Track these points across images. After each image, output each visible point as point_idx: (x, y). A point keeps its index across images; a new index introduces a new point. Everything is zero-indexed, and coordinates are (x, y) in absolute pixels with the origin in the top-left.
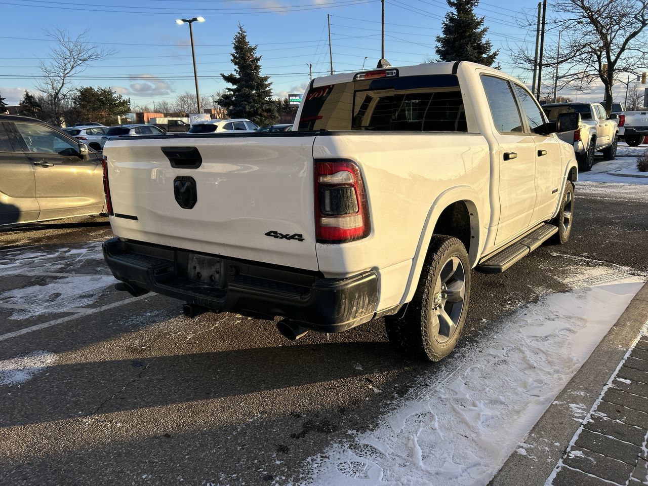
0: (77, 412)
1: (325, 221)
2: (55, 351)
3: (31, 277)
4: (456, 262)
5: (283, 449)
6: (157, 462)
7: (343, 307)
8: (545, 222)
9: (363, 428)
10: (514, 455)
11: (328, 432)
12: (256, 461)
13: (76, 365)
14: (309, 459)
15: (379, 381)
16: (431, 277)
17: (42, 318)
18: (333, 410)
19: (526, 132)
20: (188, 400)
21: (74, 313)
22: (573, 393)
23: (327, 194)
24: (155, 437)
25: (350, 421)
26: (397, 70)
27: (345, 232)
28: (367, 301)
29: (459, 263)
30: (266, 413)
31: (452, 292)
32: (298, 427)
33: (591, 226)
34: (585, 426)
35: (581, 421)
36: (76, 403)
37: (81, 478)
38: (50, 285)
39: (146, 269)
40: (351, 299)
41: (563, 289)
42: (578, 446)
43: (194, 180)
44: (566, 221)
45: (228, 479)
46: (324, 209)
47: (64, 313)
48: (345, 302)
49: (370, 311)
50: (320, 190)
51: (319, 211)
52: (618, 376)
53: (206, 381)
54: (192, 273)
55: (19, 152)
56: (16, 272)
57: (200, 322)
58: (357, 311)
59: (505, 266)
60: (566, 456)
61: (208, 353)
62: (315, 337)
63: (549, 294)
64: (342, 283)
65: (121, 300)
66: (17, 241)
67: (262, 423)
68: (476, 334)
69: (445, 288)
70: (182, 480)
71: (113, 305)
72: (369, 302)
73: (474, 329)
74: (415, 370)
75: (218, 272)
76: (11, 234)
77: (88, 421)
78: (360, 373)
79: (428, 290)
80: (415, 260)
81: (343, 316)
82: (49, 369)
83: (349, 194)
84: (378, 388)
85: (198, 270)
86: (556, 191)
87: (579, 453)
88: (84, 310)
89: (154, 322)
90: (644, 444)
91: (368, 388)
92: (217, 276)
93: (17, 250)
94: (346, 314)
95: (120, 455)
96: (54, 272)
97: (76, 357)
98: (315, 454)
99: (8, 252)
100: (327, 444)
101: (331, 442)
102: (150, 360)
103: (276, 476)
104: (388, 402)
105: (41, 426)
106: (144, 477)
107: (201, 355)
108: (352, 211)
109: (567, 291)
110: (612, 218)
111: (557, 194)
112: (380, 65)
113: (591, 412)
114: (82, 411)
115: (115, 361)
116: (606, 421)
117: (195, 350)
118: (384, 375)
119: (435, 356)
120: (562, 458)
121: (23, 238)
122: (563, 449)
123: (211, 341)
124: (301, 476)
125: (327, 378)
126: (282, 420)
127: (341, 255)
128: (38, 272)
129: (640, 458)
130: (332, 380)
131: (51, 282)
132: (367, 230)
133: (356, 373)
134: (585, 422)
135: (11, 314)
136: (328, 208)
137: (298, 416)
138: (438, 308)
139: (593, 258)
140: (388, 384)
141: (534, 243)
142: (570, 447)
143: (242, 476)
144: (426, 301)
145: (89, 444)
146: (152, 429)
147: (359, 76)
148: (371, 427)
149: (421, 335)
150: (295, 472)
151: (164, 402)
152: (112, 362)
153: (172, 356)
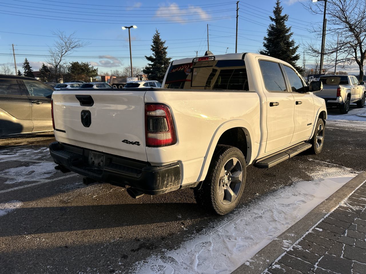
0: (24, 232)
1: (151, 135)
2: (22, 201)
3: (22, 162)
4: (235, 160)
5: (125, 257)
6: (57, 260)
7: (158, 181)
8: (305, 141)
9: (171, 248)
10: (244, 265)
11: (152, 249)
12: (108, 262)
13: (31, 208)
14: (137, 263)
15: (188, 224)
16: (218, 168)
17: (21, 184)
18: (158, 238)
19: (289, 91)
20: (83, 229)
21: (38, 182)
22: (288, 234)
23: (151, 121)
24: (60, 247)
25: (165, 244)
26: (214, 57)
27: (160, 141)
28: (173, 178)
29: (238, 161)
30: (122, 237)
31: (234, 177)
32: (136, 246)
33: (337, 145)
34: (287, 252)
35: (286, 249)
36: (25, 228)
37: (17, 265)
38: (31, 167)
39: (67, 158)
40: (163, 177)
41: (308, 179)
42: (279, 262)
43: (90, 113)
44: (319, 141)
45: (91, 271)
46: (150, 129)
47: (34, 181)
48: (159, 178)
49: (177, 184)
50: (148, 119)
51: (147, 130)
52: (317, 227)
53: (96, 220)
54: (90, 161)
55: (24, 96)
56: (15, 159)
57: (103, 189)
58: (167, 184)
59: (271, 165)
60: (271, 267)
61: (101, 205)
62: (161, 199)
63: (299, 181)
64: (158, 168)
65: (65, 176)
66: (19, 143)
67: (118, 242)
68: (250, 202)
69: (230, 174)
70: (67, 270)
71: (60, 178)
72: (175, 179)
73: (250, 199)
74: (210, 219)
75: (102, 161)
76: (19, 139)
77: (28, 237)
78: (180, 219)
79: (215, 175)
80: (205, 158)
81: (159, 186)
82: (17, 210)
83: (162, 122)
84: (186, 228)
85: (93, 160)
86: (311, 124)
87: (278, 266)
88: (44, 180)
89: (79, 188)
90: (317, 263)
91: (181, 227)
92: (102, 163)
93: (19, 148)
94: (160, 185)
95: (39, 255)
96: (35, 160)
97: (33, 204)
98: (141, 260)
99: (15, 148)
100: (149, 255)
101: (152, 255)
102: (70, 207)
103: (116, 271)
104: (189, 235)
105: (4, 238)
106: (48, 267)
107: (98, 206)
108: (164, 130)
109: (310, 180)
110: (351, 141)
111: (311, 127)
112: (206, 54)
113: (294, 245)
114: (27, 232)
115: (51, 207)
116: (300, 250)
117: (95, 204)
118: (192, 221)
119: (221, 212)
120: (268, 268)
121: (24, 141)
122: (270, 264)
123: (105, 199)
124: (130, 271)
125: (161, 221)
126: (129, 242)
127: (158, 154)
128: (27, 159)
129: (311, 271)
130: (163, 222)
131: (31, 165)
132: (174, 141)
133: (177, 219)
134: (288, 250)
135: (6, 181)
136: (151, 128)
137: (139, 240)
138: (225, 185)
139: (332, 162)
140: (193, 226)
141: (293, 153)
142: (274, 262)
143: (99, 269)
144: (214, 181)
145: (25, 249)
146: (60, 243)
147: (195, 59)
148: (176, 248)
149: (211, 199)
150: (127, 269)
151: (70, 229)
152: (50, 208)
153: (82, 206)
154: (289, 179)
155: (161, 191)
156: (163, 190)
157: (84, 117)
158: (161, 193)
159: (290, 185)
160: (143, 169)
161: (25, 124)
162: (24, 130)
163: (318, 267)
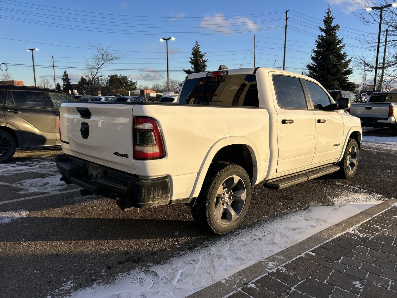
0: (23, 239)
1: (138, 148)
2: (29, 210)
3: (40, 174)
4: (237, 179)
5: (110, 268)
6: (45, 266)
7: (143, 194)
8: (333, 163)
9: (157, 262)
10: (220, 283)
11: (139, 262)
12: (92, 272)
13: (36, 217)
14: (119, 274)
15: (183, 241)
16: (214, 185)
17: (33, 194)
18: (148, 252)
19: (309, 108)
20: (78, 240)
21: (49, 193)
22: (277, 257)
23: (138, 134)
24: (51, 255)
25: (153, 259)
26: (227, 71)
27: (147, 154)
28: (161, 192)
29: (240, 180)
30: (113, 250)
31: (236, 196)
32: (125, 258)
33: (376, 169)
34: (269, 274)
35: (268, 270)
36: (24, 235)
37: (7, 268)
38: (47, 178)
39: (68, 169)
40: (149, 190)
41: (328, 203)
42: (257, 282)
43: (88, 124)
44: (352, 164)
45: (74, 278)
46: (137, 141)
47: (45, 192)
48: (144, 192)
49: (165, 198)
50: (135, 131)
51: (135, 143)
52: (312, 251)
53: (93, 232)
54: (90, 173)
55: (49, 109)
56: (34, 171)
57: (109, 203)
58: (154, 198)
59: (282, 186)
60: (246, 286)
61: (103, 219)
62: (164, 216)
63: (317, 206)
64: (144, 181)
65: (77, 189)
66: (43, 155)
67: (108, 254)
68: (255, 223)
69: (231, 193)
70: (52, 275)
71: (71, 191)
72: (162, 193)
73: (256, 220)
74: (206, 238)
75: (99, 173)
76: (44, 151)
77: (25, 244)
78: (176, 236)
79: (211, 192)
80: (199, 174)
81: (144, 199)
82: (22, 219)
83: (149, 135)
84: (179, 245)
85: (92, 171)
86: (339, 145)
87: (253, 286)
88: (55, 192)
89: (86, 201)
90: (295, 286)
91: (174, 244)
92: (99, 175)
93: (41, 160)
94: (146, 198)
95: (30, 261)
96: (53, 172)
97: (38, 214)
98: (125, 271)
99: (36, 160)
100: (134, 268)
101: (136, 268)
102: (72, 219)
103: (97, 280)
104: (180, 252)
105: (3, 243)
106: (35, 272)
107: (99, 219)
108: (151, 144)
109: (330, 205)
110: (393, 166)
111: (340, 148)
112: (220, 68)
113: (279, 267)
114: (25, 239)
115: (54, 218)
116: (283, 272)
117: (98, 217)
118: (187, 239)
119: (218, 231)
120: (243, 287)
121: (47, 154)
122: (246, 283)
123: (108, 213)
124: (110, 281)
125: (156, 237)
126: (118, 255)
127: (144, 168)
128: (45, 171)
129: (286, 293)
130: (158, 238)
131: (48, 177)
132: (162, 154)
133: (173, 236)
134: (270, 271)
135: (19, 191)
136: (138, 141)
137: (128, 253)
138: (225, 204)
139: (363, 188)
140: (187, 243)
141: (313, 175)
142: (251, 282)
143: (81, 277)
144: (209, 198)
145: (19, 254)
146: (53, 251)
147: (209, 74)
148: (162, 263)
149: (206, 217)
150: (108, 279)
151: (66, 239)
152: (53, 218)
153: (84, 218)
154: (307, 203)
155: (147, 204)
156: (149, 204)
157: (83, 130)
158: (148, 207)
159: (305, 209)
160: (129, 181)
161: (49, 136)
162: (47, 143)
163: (295, 289)
